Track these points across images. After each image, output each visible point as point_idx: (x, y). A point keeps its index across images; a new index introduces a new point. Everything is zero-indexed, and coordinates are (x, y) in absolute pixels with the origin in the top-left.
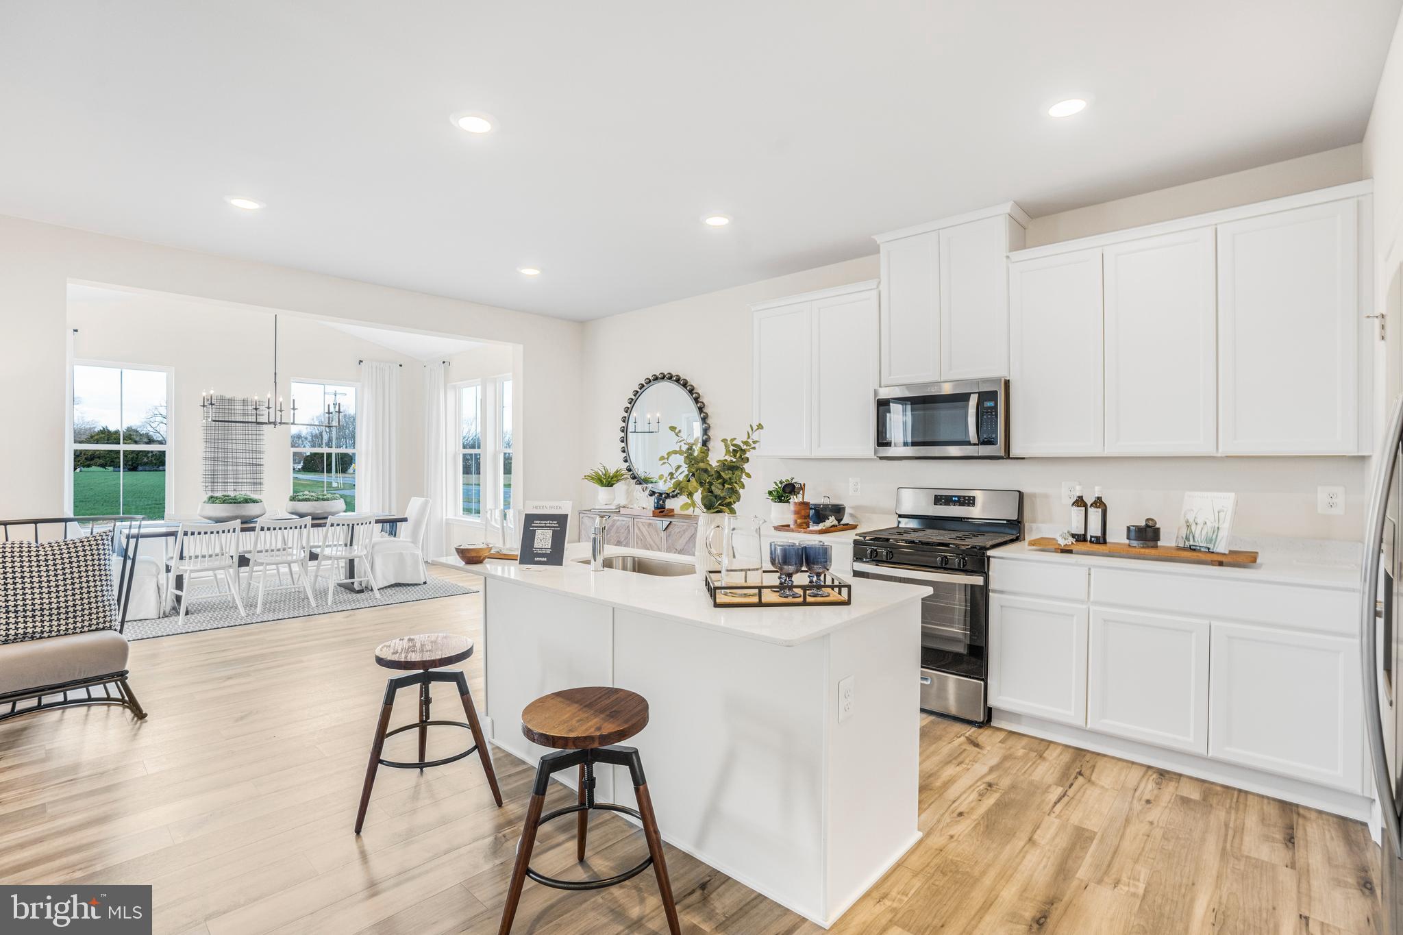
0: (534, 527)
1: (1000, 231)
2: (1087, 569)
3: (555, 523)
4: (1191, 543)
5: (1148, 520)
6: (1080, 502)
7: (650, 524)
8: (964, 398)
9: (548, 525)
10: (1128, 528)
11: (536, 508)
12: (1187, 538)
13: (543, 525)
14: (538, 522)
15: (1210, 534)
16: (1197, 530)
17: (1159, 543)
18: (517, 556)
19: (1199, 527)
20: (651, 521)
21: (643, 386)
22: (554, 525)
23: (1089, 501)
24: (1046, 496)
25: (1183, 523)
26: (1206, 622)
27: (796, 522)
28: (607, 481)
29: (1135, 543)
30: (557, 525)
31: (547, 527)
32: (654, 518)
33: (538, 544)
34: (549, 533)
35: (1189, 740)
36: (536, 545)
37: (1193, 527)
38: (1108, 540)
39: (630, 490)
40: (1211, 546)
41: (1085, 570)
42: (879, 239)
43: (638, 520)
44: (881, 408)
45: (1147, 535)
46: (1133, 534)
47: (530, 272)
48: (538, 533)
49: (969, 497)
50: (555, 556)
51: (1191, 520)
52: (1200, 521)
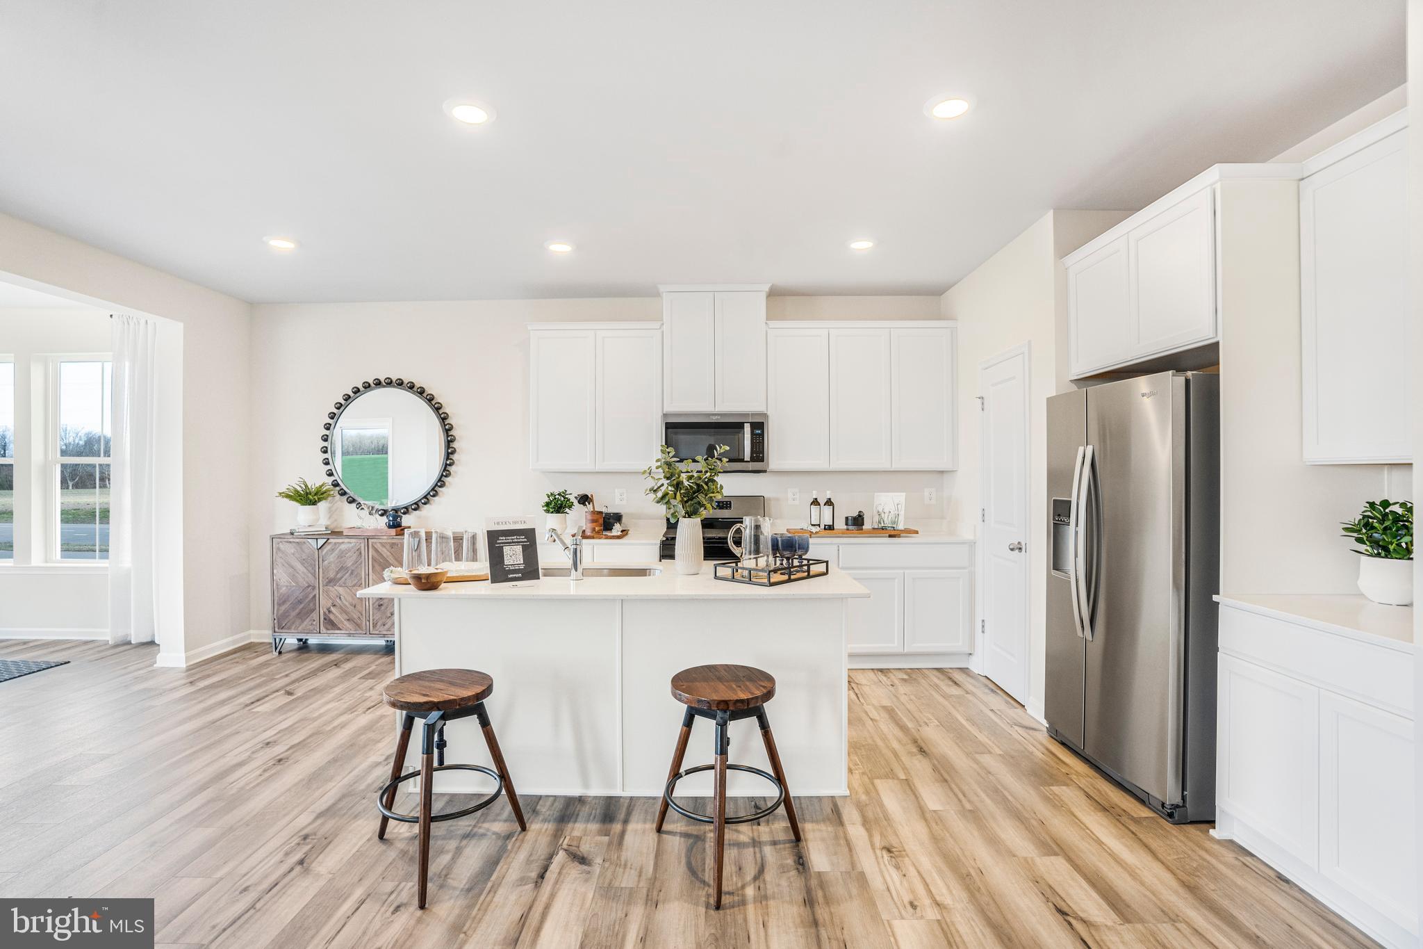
0: (499, 543)
1: (760, 303)
2: (837, 546)
3: (522, 538)
4: (883, 525)
5: (860, 512)
6: (815, 502)
7: (394, 544)
8: (740, 426)
9: (516, 540)
10: (847, 518)
11: (498, 523)
12: (880, 522)
13: (509, 541)
14: (504, 538)
15: (894, 519)
16: (885, 517)
17: (864, 527)
18: (487, 574)
19: (886, 515)
20: (394, 541)
21: (358, 390)
22: (521, 540)
23: (822, 501)
24: (777, 500)
25: (875, 512)
26: (902, 571)
27: (594, 530)
28: (308, 497)
29: (850, 527)
30: (526, 540)
31: (513, 542)
32: (397, 537)
33: (508, 561)
34: (519, 549)
35: (894, 646)
36: (506, 562)
37: (883, 515)
38: (835, 528)
39: (333, 509)
40: (895, 526)
41: (835, 548)
42: (662, 288)
43: (373, 540)
44: (670, 430)
45: (857, 521)
46: (850, 522)
47: (282, 245)
48: (506, 549)
49: (727, 502)
50: (530, 571)
51: (881, 511)
52: (885, 511)
